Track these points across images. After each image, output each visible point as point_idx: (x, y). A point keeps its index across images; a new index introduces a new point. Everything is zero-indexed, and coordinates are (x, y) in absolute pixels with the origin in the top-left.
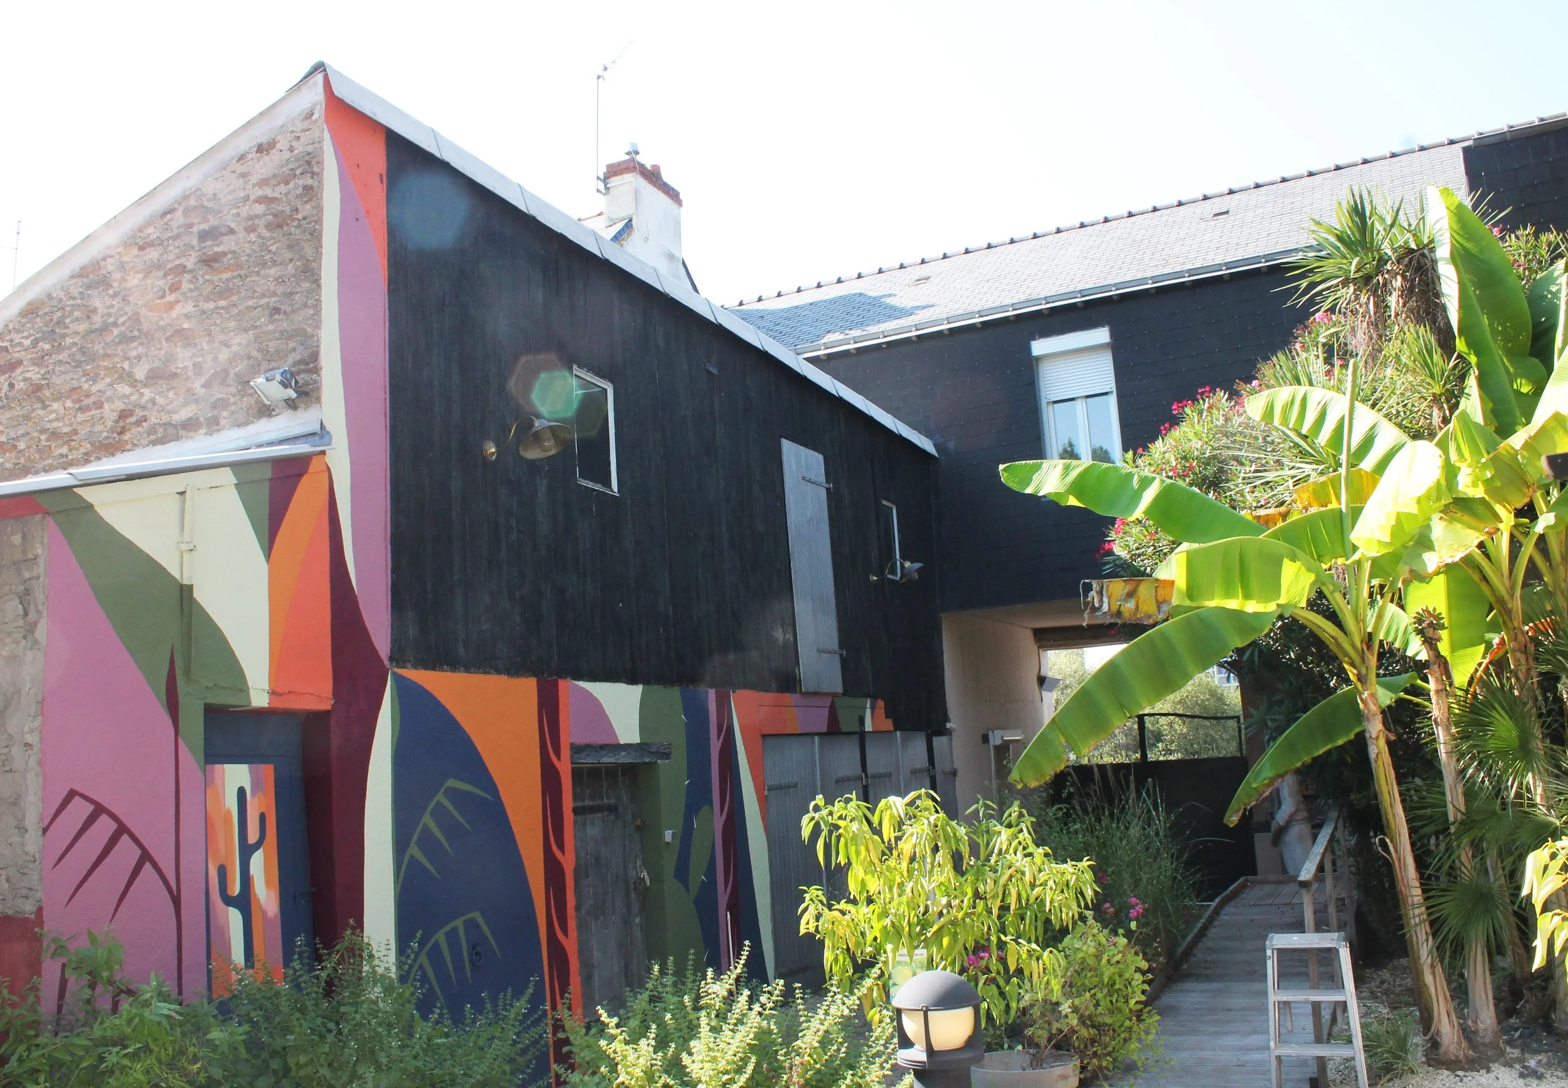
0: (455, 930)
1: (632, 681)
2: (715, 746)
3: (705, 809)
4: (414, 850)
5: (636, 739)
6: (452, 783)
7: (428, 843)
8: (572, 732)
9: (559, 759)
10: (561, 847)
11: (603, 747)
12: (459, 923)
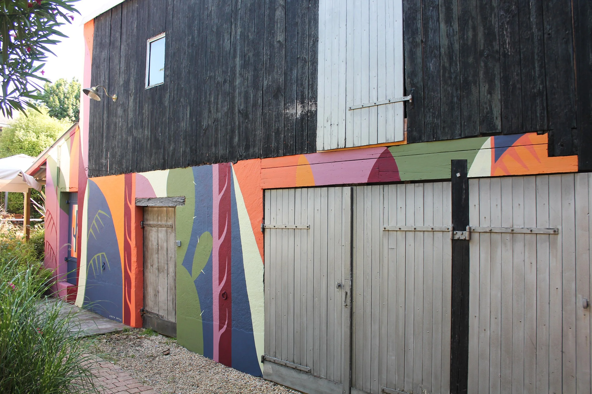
0: (99, 256)
1: (164, 168)
2: (217, 198)
3: (206, 233)
4: (91, 230)
5: (165, 195)
6: (100, 211)
7: (94, 228)
8: (137, 193)
9: (131, 204)
10: (130, 238)
11: (149, 199)
12: (100, 254)
